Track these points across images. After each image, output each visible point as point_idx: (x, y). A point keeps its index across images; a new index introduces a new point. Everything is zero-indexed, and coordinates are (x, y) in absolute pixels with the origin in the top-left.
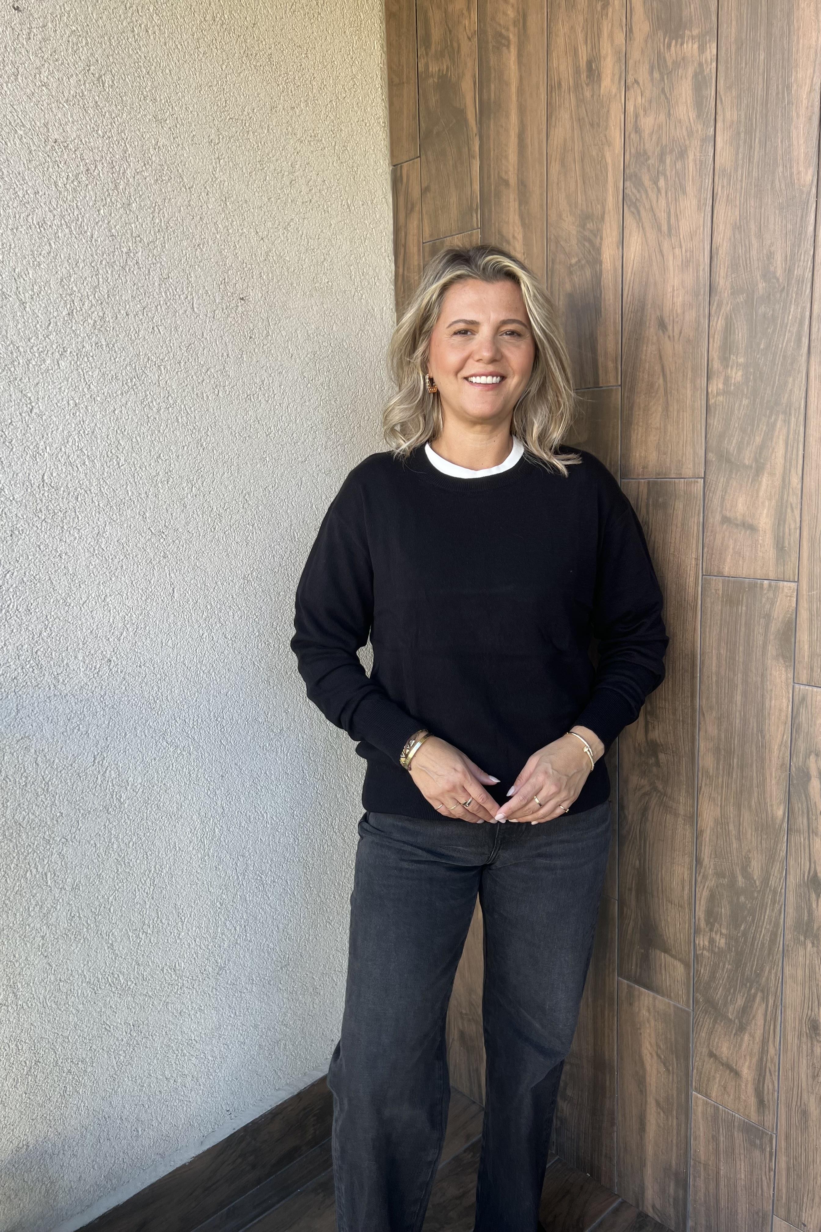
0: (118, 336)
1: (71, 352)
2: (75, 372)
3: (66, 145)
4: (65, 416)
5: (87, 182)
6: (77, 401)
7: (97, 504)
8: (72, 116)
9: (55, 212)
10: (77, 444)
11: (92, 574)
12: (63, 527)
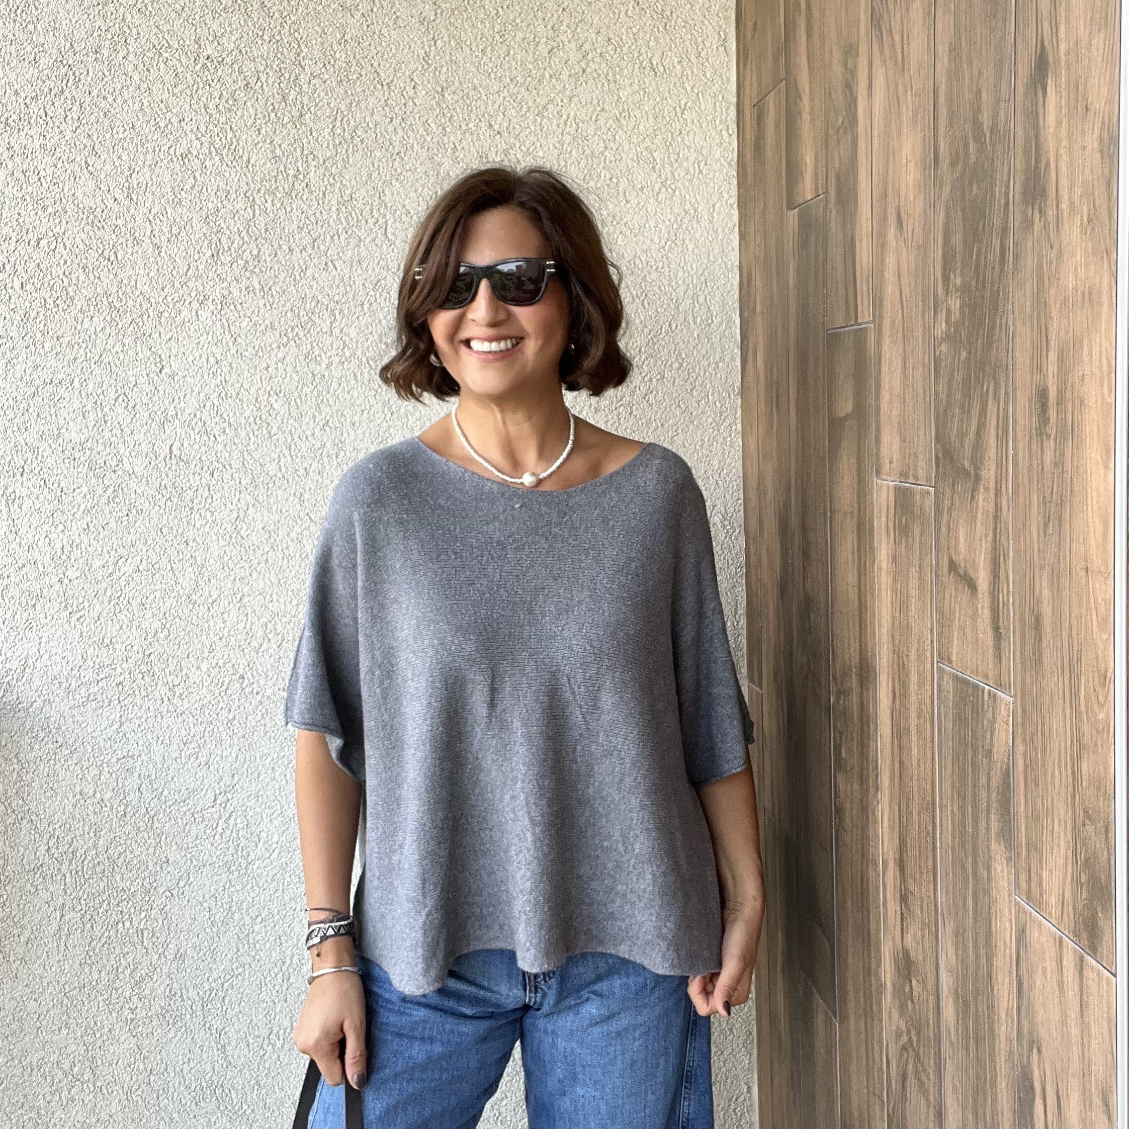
0: (276, 277)
1: (213, 301)
2: (218, 323)
3: (220, 59)
4: (202, 376)
5: (245, 99)
6: (219, 359)
7: (238, 481)
8: (230, 25)
9: (203, 139)
10: (216, 409)
11: (226, 568)
12: (192, 509)
